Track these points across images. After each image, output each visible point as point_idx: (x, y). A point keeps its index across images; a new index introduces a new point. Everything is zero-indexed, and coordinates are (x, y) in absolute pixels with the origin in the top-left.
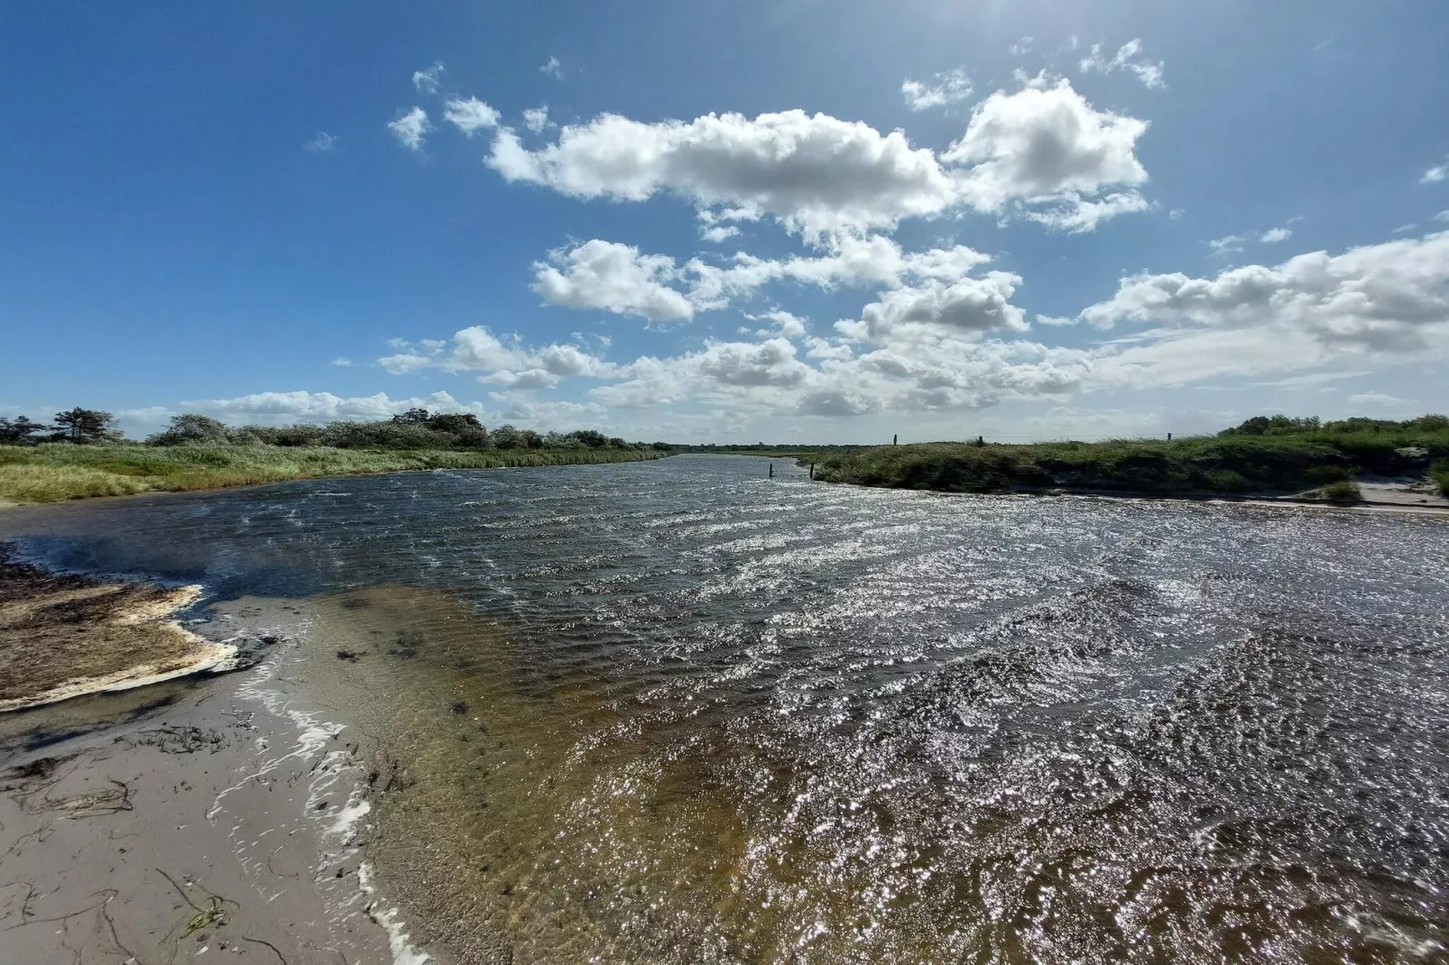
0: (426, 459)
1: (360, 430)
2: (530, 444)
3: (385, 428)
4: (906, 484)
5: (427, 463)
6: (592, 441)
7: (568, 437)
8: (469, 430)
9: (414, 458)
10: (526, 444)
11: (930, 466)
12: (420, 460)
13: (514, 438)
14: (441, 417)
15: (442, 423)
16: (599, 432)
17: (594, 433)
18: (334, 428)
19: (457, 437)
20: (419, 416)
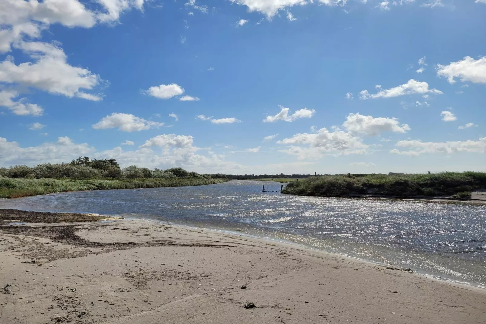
0: (97, 184)
1: (55, 169)
2: (145, 175)
3: (68, 167)
4: (312, 194)
5: (97, 186)
6: (179, 173)
7: (166, 171)
8: (112, 168)
9: (91, 184)
10: (143, 176)
11: (322, 186)
12: (94, 185)
13: (136, 172)
14: (98, 161)
15: (97, 165)
16: (183, 169)
17: (180, 169)
18: (40, 168)
19: (107, 172)
20: (85, 162)
